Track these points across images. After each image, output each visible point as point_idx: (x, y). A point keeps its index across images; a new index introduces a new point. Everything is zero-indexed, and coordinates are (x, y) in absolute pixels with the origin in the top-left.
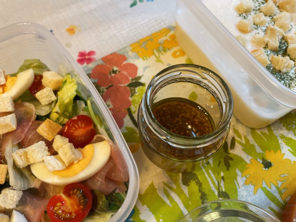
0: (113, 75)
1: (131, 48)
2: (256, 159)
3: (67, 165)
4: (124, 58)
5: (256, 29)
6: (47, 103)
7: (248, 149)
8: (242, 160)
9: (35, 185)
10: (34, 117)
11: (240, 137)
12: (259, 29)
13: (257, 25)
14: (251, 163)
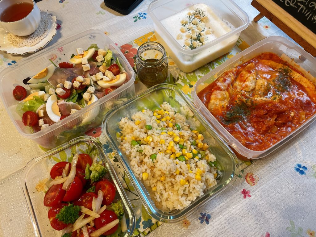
0: (126, 54)
1: (134, 42)
2: (187, 85)
3: (111, 79)
4: (131, 46)
5: (189, 31)
6: (101, 61)
7: (184, 81)
8: (181, 85)
9: (99, 88)
10: (96, 66)
11: (181, 77)
12: (190, 30)
13: (189, 29)
14: (184, 86)
